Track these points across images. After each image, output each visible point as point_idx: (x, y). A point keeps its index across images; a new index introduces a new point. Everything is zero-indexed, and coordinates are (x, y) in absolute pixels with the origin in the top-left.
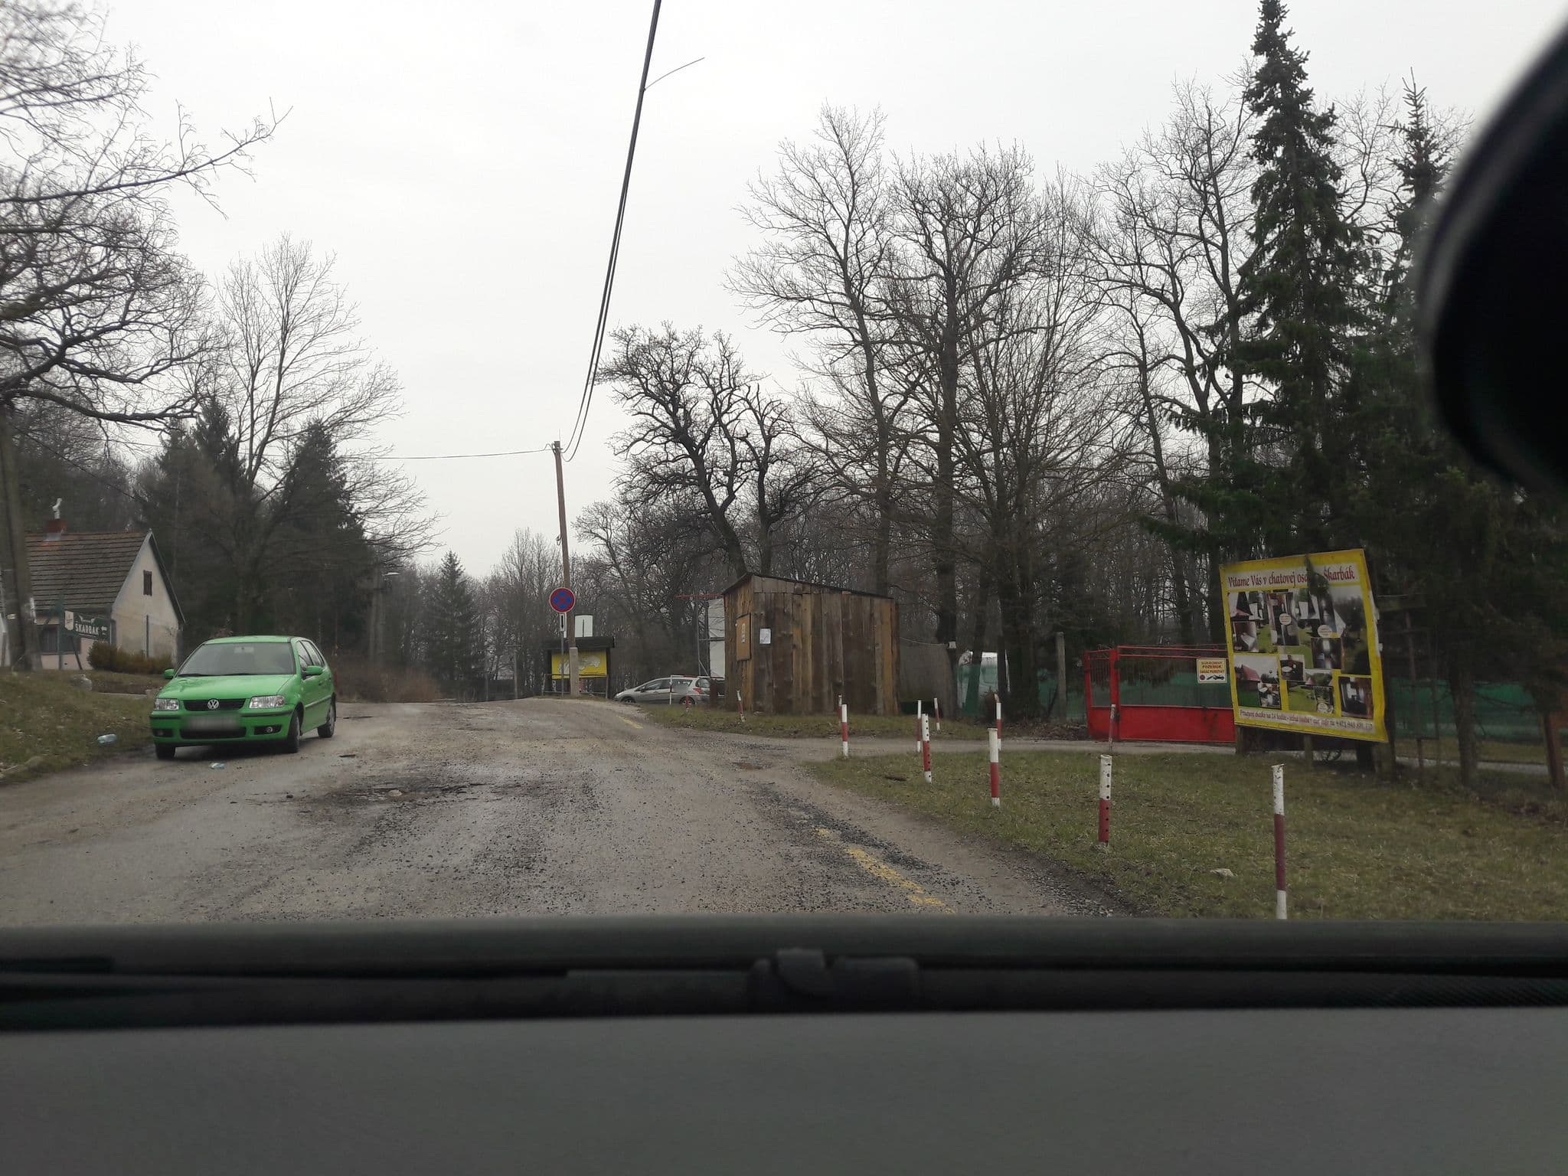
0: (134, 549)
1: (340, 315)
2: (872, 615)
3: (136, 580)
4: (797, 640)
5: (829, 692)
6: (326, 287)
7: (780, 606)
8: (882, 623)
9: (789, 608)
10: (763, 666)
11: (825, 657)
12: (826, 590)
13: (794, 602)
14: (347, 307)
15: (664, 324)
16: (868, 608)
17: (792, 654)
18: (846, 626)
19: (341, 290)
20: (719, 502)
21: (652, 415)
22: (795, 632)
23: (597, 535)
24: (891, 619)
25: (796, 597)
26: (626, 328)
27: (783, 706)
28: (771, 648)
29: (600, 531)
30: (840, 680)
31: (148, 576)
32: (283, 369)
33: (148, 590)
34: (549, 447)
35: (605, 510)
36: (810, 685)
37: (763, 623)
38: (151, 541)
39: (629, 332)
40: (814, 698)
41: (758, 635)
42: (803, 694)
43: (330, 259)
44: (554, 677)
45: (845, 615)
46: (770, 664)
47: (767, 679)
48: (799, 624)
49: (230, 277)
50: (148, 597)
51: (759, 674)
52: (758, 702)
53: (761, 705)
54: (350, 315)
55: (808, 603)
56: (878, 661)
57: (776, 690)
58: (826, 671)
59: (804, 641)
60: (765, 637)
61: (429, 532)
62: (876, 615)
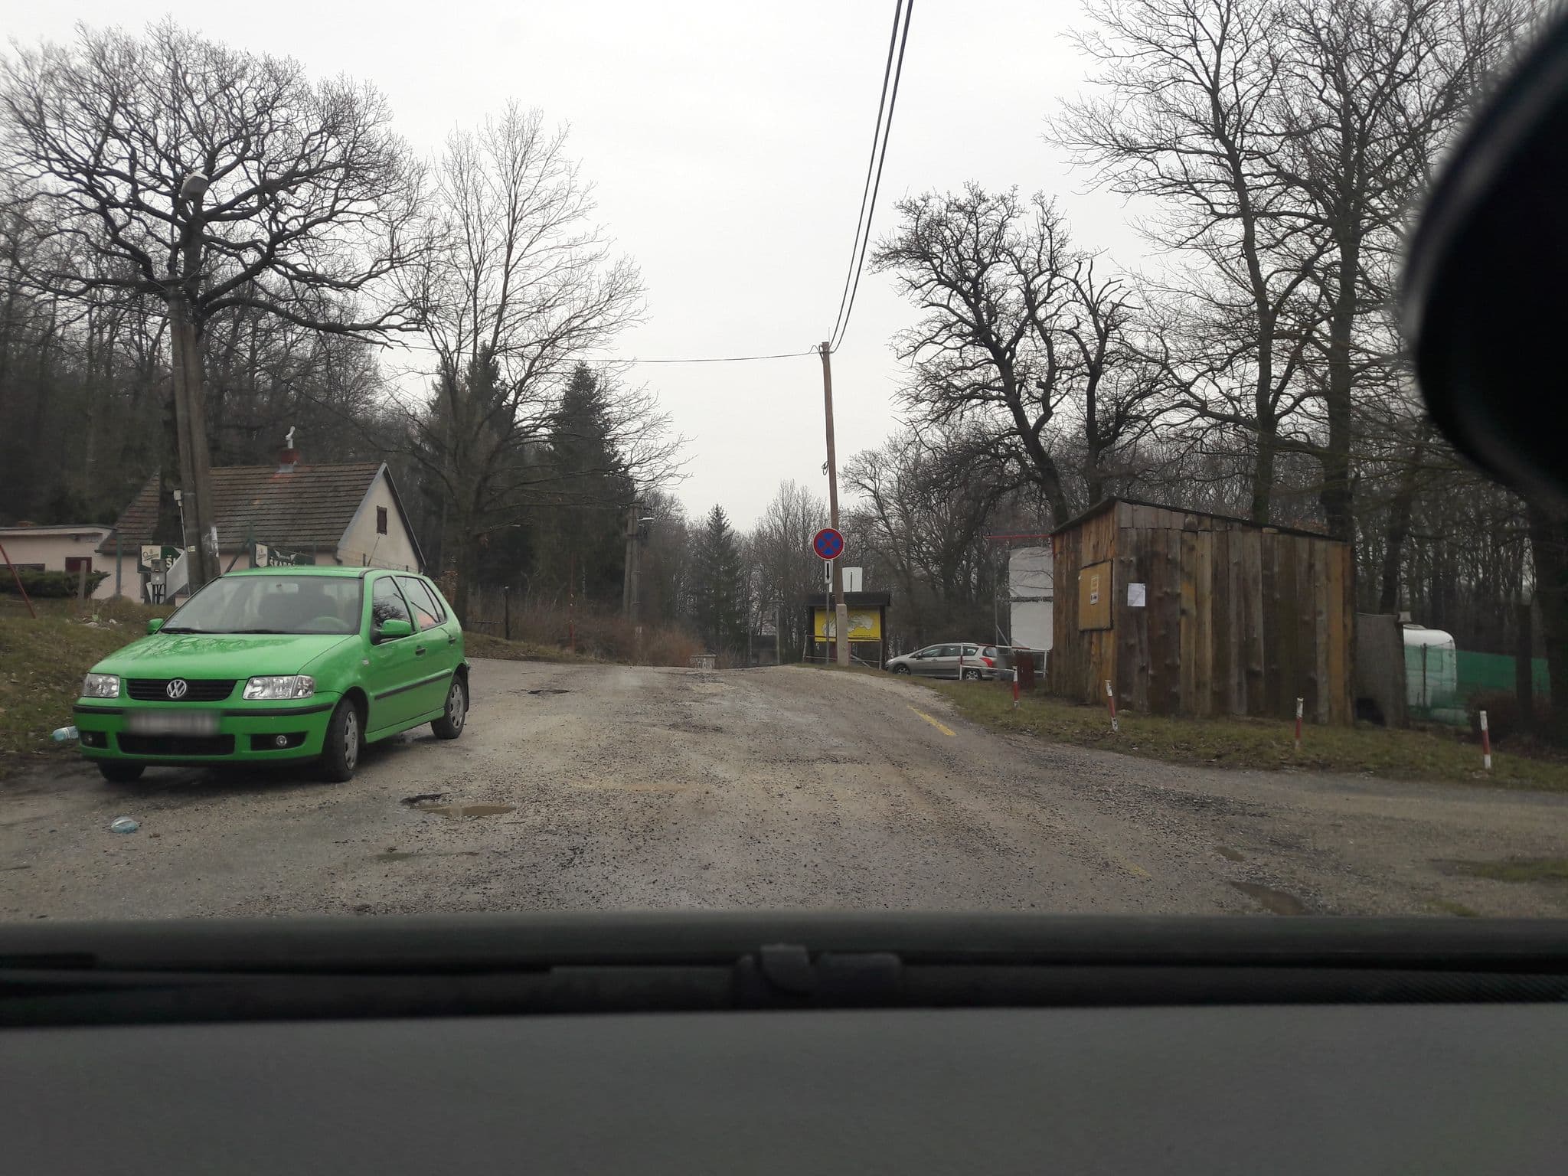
0: (367, 482)
1: (574, 199)
2: (1311, 566)
3: (366, 517)
4: (1187, 602)
5: (1239, 684)
6: (560, 166)
7: (1160, 548)
8: (1328, 579)
9: (1176, 552)
10: (1132, 641)
11: (1233, 629)
12: (1237, 525)
13: (1183, 542)
14: (581, 187)
15: (967, 185)
16: (1305, 556)
17: (1179, 624)
18: (1269, 581)
19: (574, 167)
20: (1032, 422)
21: (947, 307)
22: (1185, 590)
23: (864, 486)
24: (1343, 575)
25: (1187, 536)
26: (916, 197)
27: (1164, 703)
28: (1146, 615)
29: (867, 482)
30: (1258, 667)
31: (382, 514)
32: (510, 268)
33: (382, 528)
34: (815, 350)
35: (873, 459)
36: (1209, 673)
37: (1133, 574)
38: (386, 473)
39: (920, 203)
40: (1214, 693)
41: (1123, 593)
42: (1197, 687)
43: (563, 131)
44: (817, 640)
45: (1267, 565)
46: (1145, 636)
47: (1139, 661)
48: (1191, 577)
49: (449, 155)
50: (382, 536)
51: (1125, 653)
52: (1123, 696)
53: (1129, 700)
54: (585, 199)
55: (1206, 546)
56: (1321, 639)
57: (1153, 678)
58: (1234, 652)
59: (1199, 603)
60: (1137, 595)
61: (672, 460)
62: (1319, 566)
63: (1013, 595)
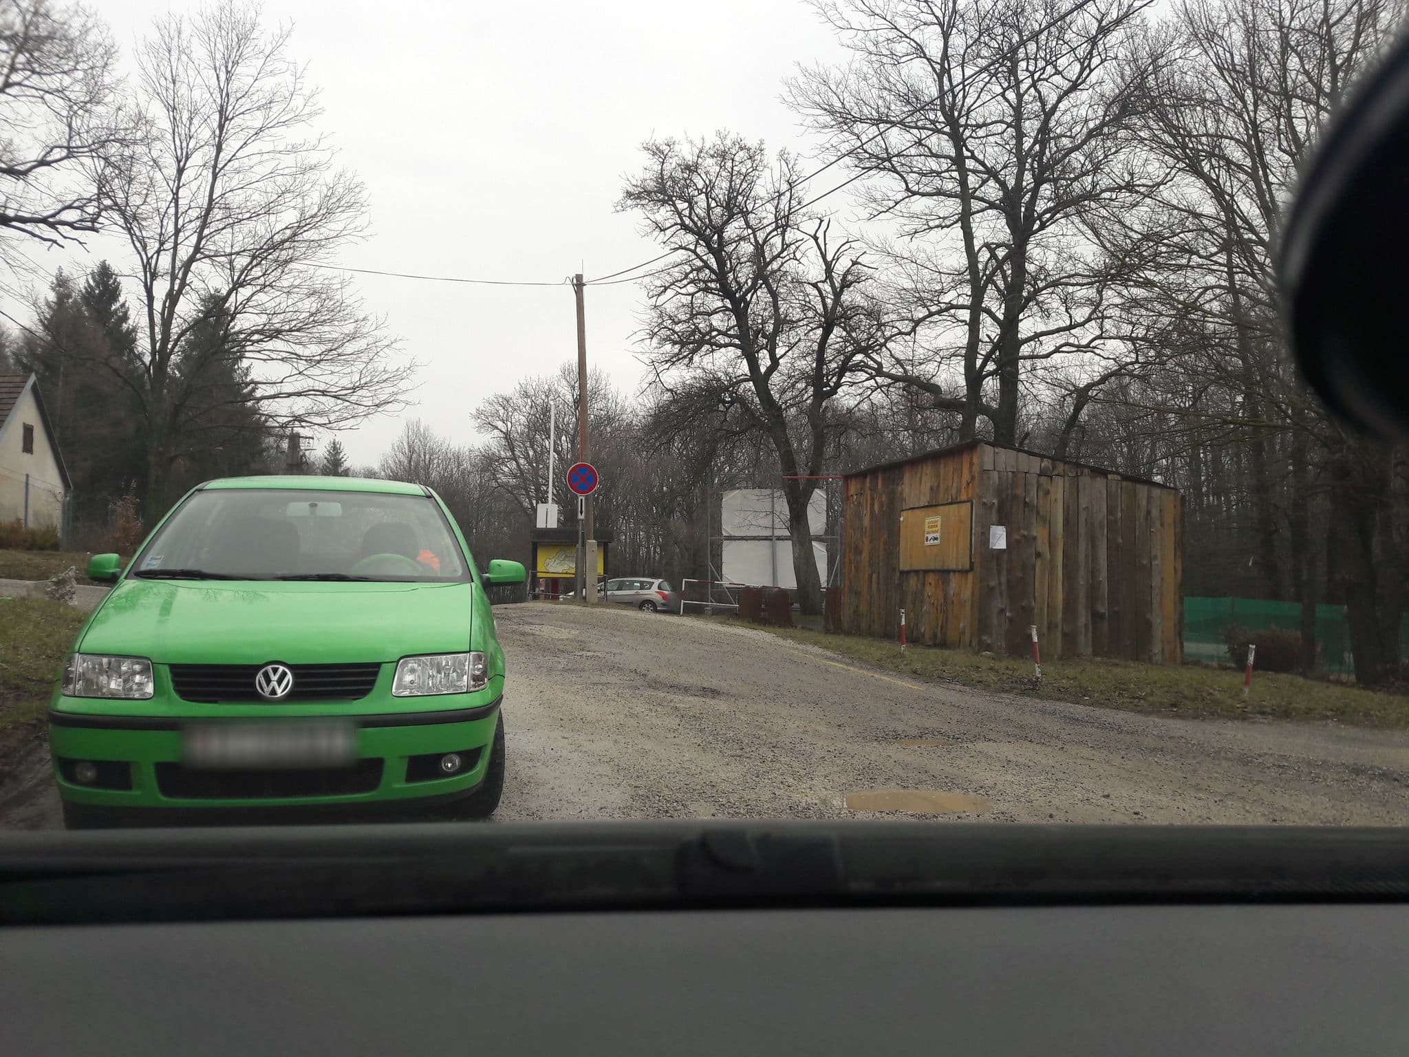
0: (12, 396)
1: (298, 102)
2: (1149, 513)
3: (14, 431)
4: (1043, 547)
5: (1086, 625)
6: (281, 66)
7: (1020, 491)
8: (1162, 525)
9: (1033, 495)
10: (992, 583)
11: (1082, 572)
12: (1086, 471)
13: (1039, 486)
14: (307, 92)
15: (719, 133)
16: (1144, 502)
17: (1034, 567)
18: (1112, 526)
19: (300, 69)
20: (763, 370)
21: (694, 252)
22: (1039, 532)
23: (496, 428)
24: (1175, 522)
25: (1043, 480)
26: (660, 140)
27: (1019, 647)
28: (1005, 557)
29: (500, 424)
30: (1102, 609)
31: (28, 431)
32: (217, 170)
33: (28, 447)
34: (568, 282)
35: (506, 402)
36: (1060, 615)
37: (994, 517)
38: (34, 388)
39: (666, 149)
40: (1065, 635)
41: (985, 538)
42: (1049, 628)
43: (286, 29)
44: (539, 575)
45: (1111, 511)
46: (1004, 579)
47: (999, 602)
48: (1047, 521)
49: (154, 37)
50: (27, 456)
51: (985, 595)
52: (984, 638)
53: (989, 642)
54: (309, 104)
55: (1059, 490)
56: (1156, 582)
57: (1011, 620)
58: (1082, 594)
59: (1052, 546)
60: (999, 539)
61: (403, 385)
62: (1155, 513)
63: (724, 534)
